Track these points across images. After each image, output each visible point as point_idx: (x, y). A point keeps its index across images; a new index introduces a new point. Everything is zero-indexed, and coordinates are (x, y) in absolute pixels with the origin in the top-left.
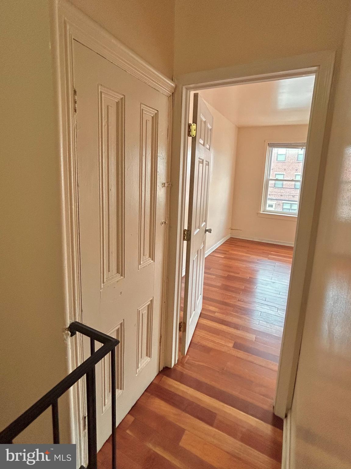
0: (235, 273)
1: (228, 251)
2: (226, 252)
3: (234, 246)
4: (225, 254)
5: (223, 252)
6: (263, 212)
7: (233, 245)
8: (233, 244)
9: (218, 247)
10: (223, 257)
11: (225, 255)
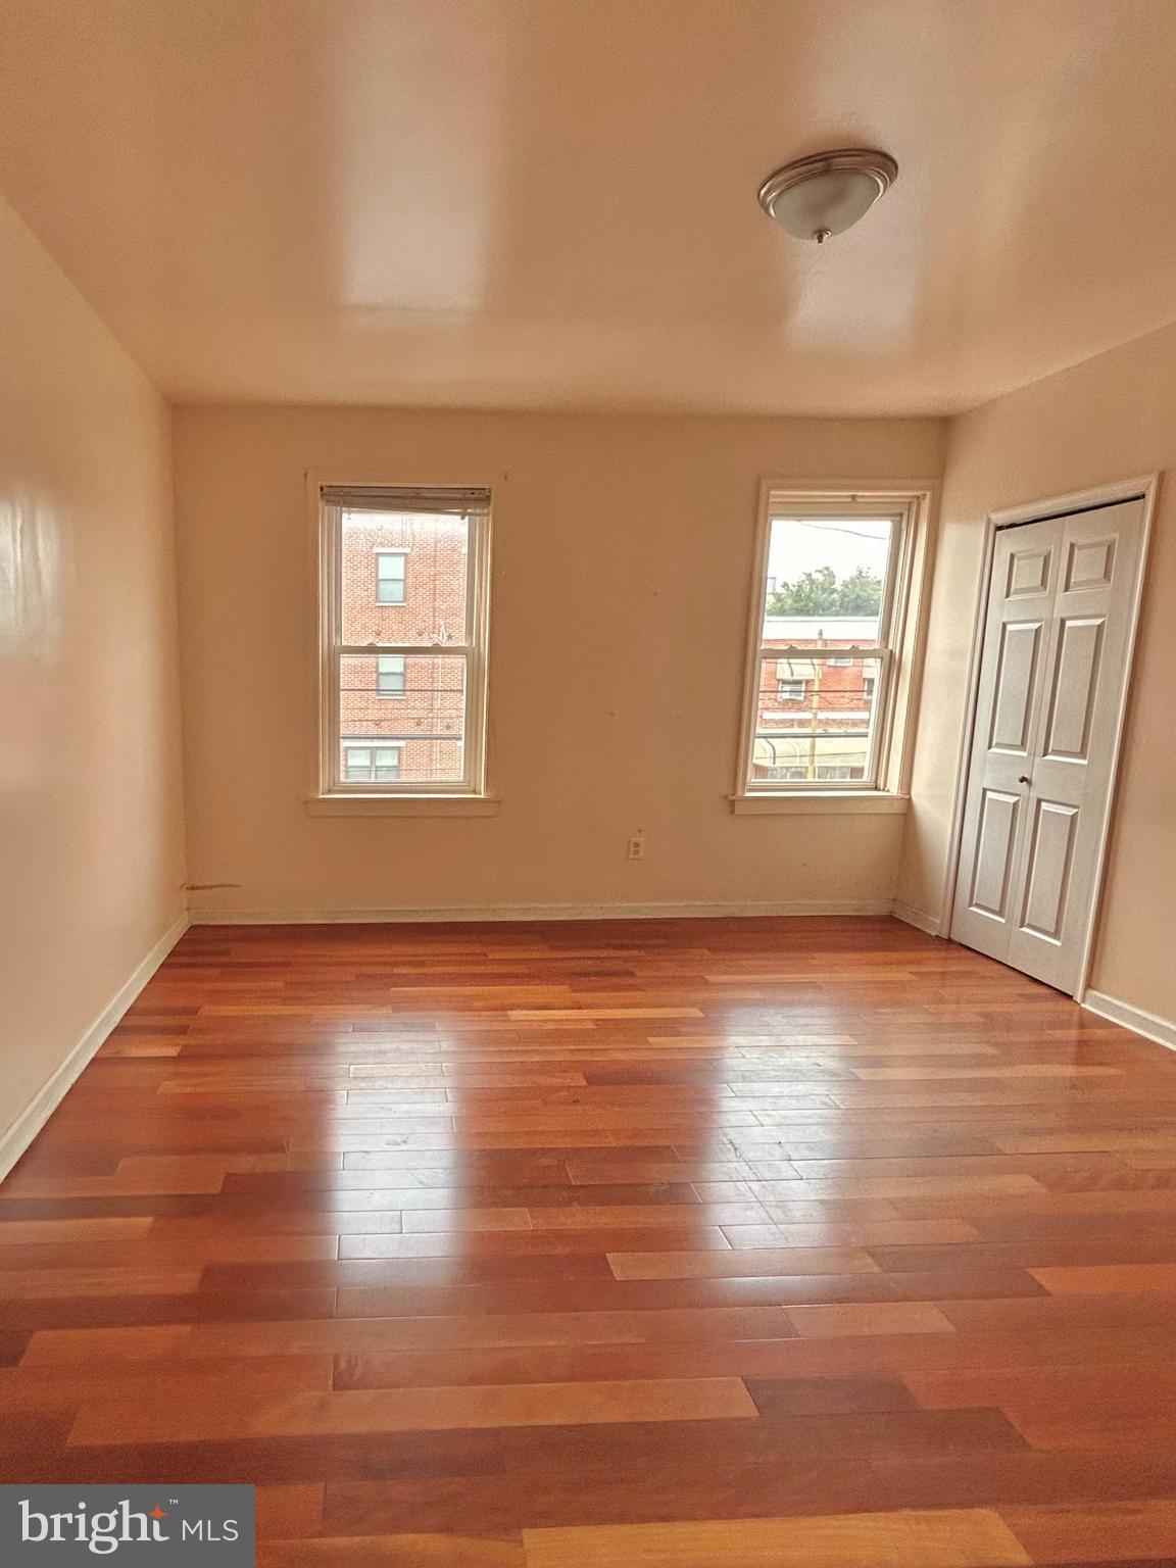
0: (252, 1148)
1: (195, 1011)
2: (183, 1020)
3: (215, 972)
4: (182, 1030)
5: (169, 1021)
6: (330, 791)
7: (211, 965)
8: (210, 960)
9: (136, 1000)
10: (173, 1052)
11: (183, 1040)
